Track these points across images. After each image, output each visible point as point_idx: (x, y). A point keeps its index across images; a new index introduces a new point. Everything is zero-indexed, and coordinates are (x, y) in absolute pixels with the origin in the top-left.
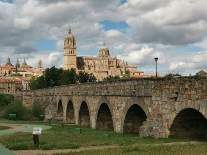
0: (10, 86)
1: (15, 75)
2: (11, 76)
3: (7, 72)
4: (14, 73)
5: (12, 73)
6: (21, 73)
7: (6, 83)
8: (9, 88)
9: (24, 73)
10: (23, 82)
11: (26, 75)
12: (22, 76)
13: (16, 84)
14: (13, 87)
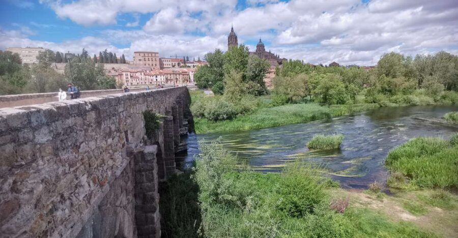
0: (178, 77)
1: (183, 67)
2: (180, 67)
3: (177, 64)
4: (183, 64)
5: (182, 64)
6: (189, 65)
7: (174, 74)
8: (176, 79)
9: (192, 65)
10: (191, 73)
11: (194, 66)
12: (189, 67)
13: (183, 75)
14: (180, 78)
